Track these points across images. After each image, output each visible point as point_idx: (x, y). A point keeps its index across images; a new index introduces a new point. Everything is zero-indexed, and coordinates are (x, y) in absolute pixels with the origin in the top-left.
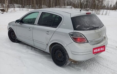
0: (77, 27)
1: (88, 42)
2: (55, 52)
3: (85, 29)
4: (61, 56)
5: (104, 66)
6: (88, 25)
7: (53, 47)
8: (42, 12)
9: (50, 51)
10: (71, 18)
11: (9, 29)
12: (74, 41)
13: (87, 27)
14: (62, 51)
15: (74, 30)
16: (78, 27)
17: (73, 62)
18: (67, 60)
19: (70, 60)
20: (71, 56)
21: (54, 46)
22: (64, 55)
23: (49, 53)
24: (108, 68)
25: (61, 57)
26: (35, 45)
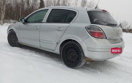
0: (94, 21)
1: (106, 39)
2: (67, 52)
3: (103, 23)
4: (74, 55)
5: (122, 71)
6: (106, 21)
7: (64, 46)
8: (53, 9)
9: (60, 52)
10: (87, 12)
11: (10, 32)
12: (91, 36)
13: (105, 22)
14: (75, 49)
15: (91, 24)
16: (96, 21)
17: (88, 63)
18: (82, 59)
19: (85, 58)
20: (87, 54)
21: (65, 44)
22: (78, 54)
23: (59, 54)
24: (127, 72)
25: (74, 57)
26: (42, 46)
